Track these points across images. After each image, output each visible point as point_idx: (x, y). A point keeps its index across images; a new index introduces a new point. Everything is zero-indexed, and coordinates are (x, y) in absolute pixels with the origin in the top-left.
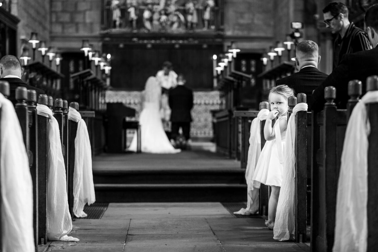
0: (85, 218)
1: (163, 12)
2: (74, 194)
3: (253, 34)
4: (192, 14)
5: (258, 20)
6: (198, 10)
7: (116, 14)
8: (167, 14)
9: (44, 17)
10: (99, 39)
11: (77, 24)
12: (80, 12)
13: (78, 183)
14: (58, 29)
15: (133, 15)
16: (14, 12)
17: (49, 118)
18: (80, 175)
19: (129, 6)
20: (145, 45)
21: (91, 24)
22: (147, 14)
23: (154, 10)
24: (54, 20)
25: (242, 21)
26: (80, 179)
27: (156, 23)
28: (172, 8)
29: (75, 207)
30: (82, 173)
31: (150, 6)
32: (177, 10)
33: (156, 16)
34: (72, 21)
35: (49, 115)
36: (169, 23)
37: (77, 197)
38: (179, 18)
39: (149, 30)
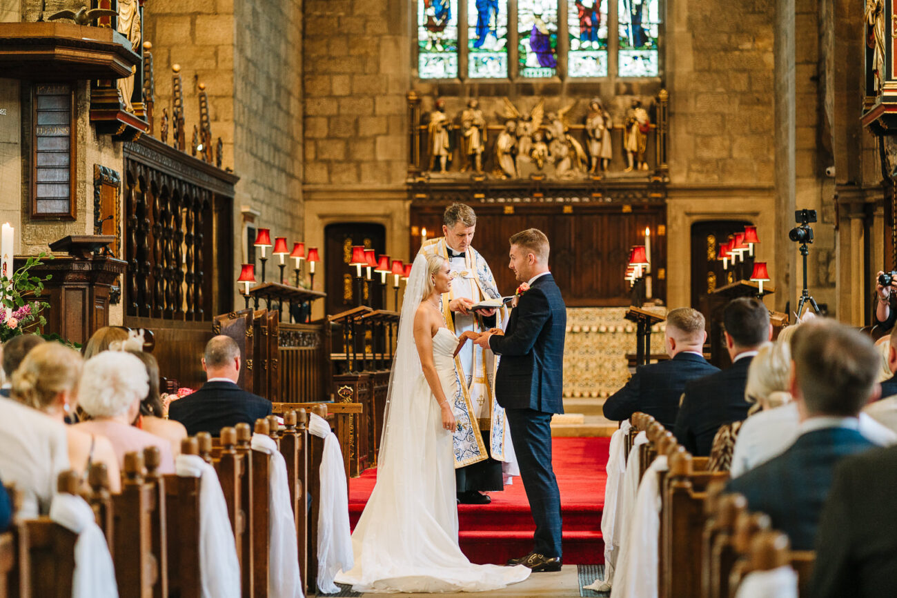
0: (336, 595)
1: (538, 137)
2: (319, 555)
3: (731, 181)
4: (600, 140)
5: (742, 150)
6: (612, 131)
7: (441, 142)
8: (546, 141)
9: (291, 155)
10: (405, 195)
11: (358, 164)
12: (364, 139)
13: (325, 538)
14: (318, 175)
15: (475, 144)
16: (229, 161)
17: (272, 454)
18: (329, 525)
19: (467, 124)
20: (501, 207)
21: (388, 163)
22: (504, 142)
23: (521, 132)
24: (311, 156)
25: (706, 154)
26: (328, 532)
27: (523, 158)
28: (558, 128)
29: (321, 577)
30: (331, 521)
31: (511, 124)
32: (570, 132)
33: (524, 145)
34: (348, 158)
35: (270, 450)
36: (551, 159)
37: (323, 561)
38: (572, 148)
39: (508, 176)
